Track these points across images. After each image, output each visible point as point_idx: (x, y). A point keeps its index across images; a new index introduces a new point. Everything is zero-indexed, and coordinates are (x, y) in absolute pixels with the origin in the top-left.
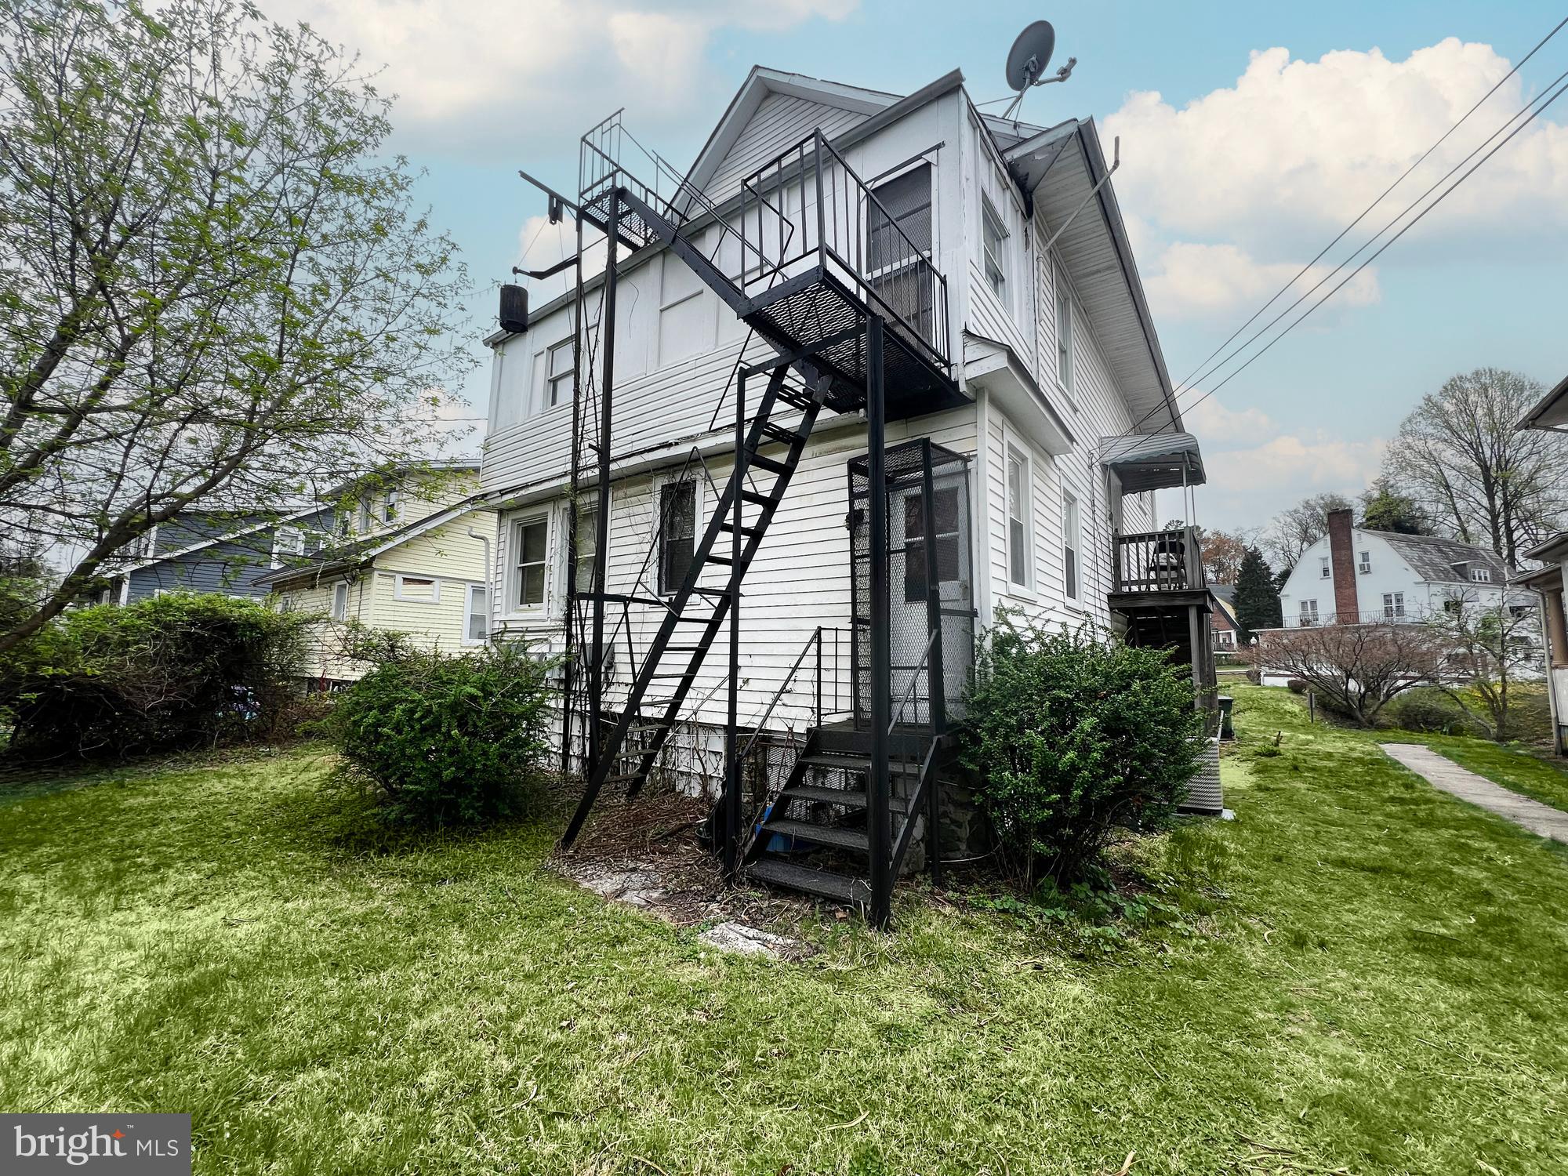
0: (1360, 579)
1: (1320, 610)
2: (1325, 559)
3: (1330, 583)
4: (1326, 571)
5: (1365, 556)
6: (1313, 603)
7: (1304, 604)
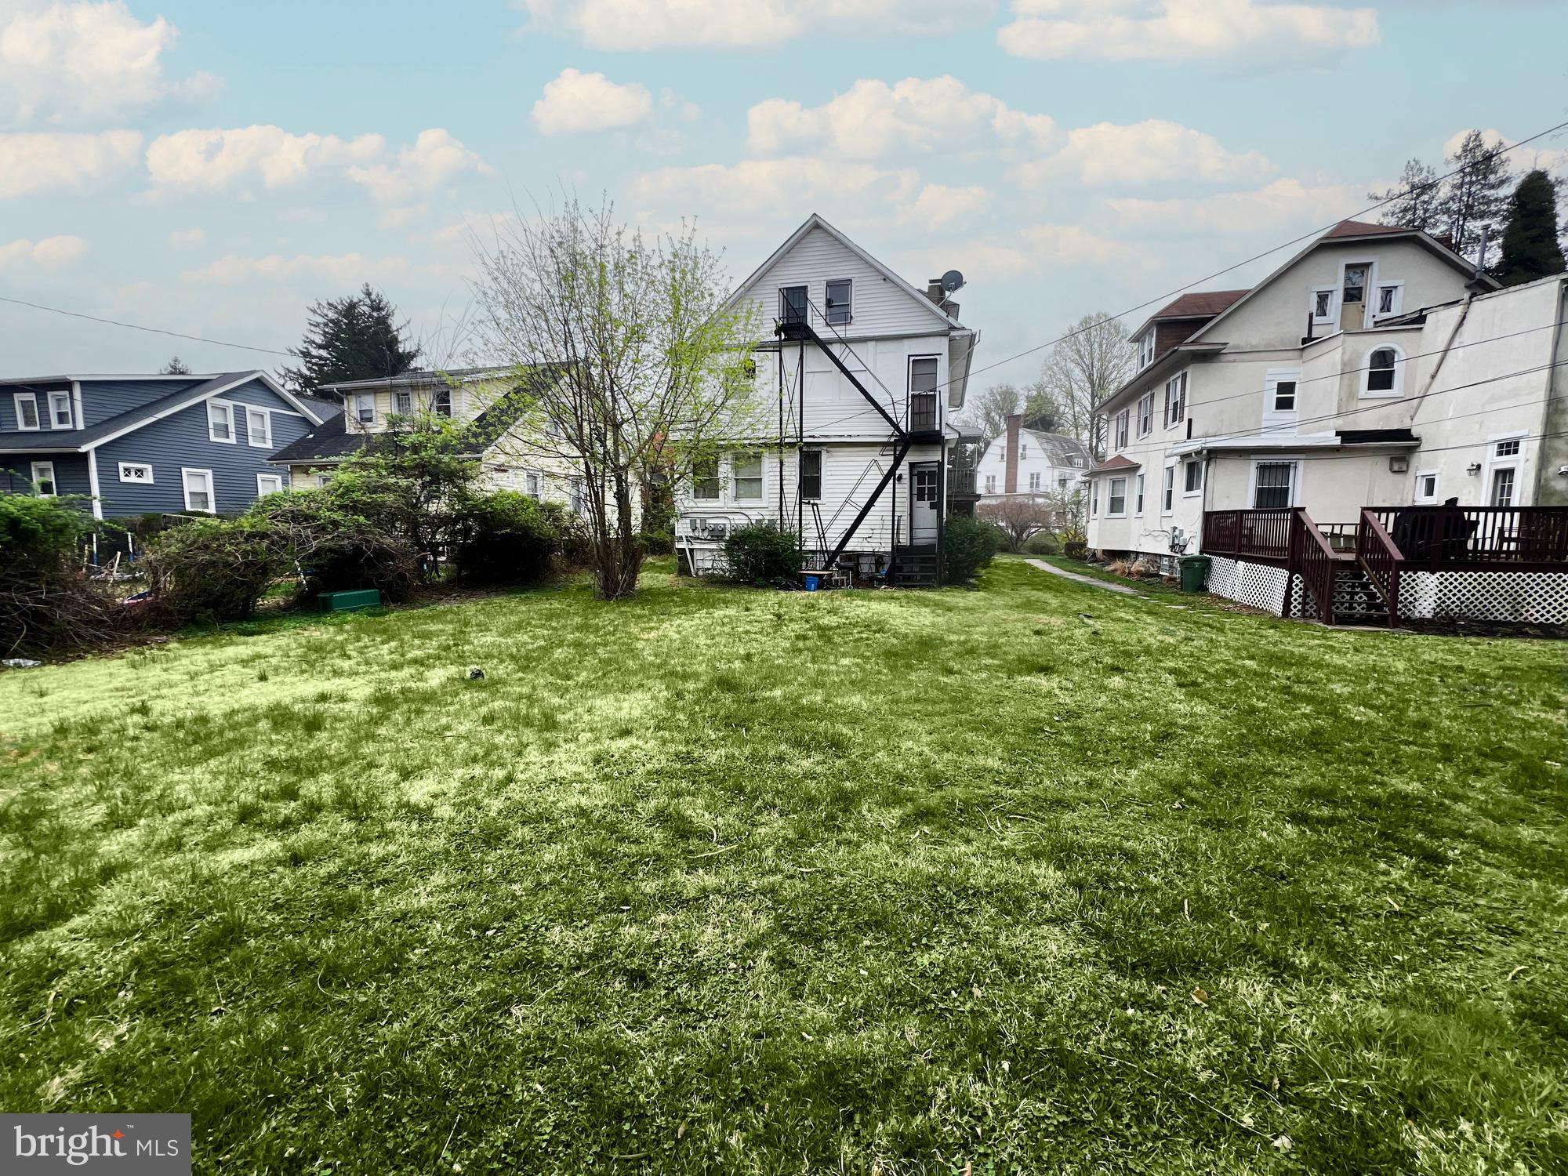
0: (1021, 463)
1: (997, 483)
2: (1003, 448)
3: (1004, 464)
4: (1003, 456)
5: (1024, 448)
6: (994, 477)
7: (988, 478)
